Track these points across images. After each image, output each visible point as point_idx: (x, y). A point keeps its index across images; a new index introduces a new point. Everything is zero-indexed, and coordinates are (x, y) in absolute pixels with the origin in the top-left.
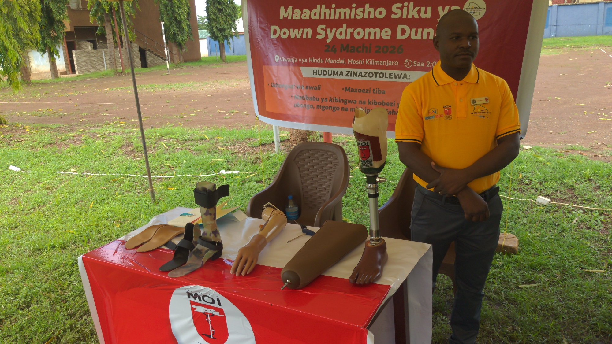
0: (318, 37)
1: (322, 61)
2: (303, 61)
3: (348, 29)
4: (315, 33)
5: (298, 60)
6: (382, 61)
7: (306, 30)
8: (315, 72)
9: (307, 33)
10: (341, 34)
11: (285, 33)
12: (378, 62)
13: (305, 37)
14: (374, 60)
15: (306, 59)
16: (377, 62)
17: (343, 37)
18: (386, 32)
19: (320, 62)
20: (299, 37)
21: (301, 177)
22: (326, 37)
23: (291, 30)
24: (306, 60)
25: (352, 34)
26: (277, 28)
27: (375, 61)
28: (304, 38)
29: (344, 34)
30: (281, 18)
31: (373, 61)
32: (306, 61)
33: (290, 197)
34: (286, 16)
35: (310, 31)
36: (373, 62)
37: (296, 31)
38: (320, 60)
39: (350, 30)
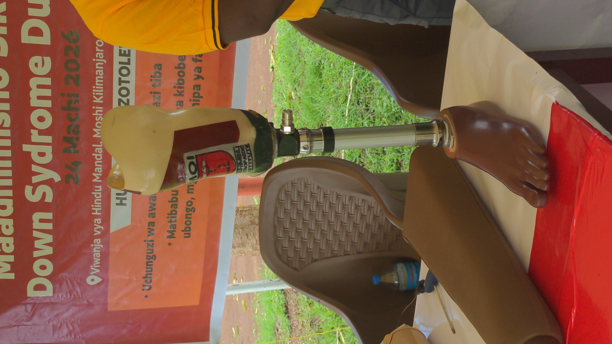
0: (49, 199)
1: (99, 189)
2: (99, 227)
3: (33, 140)
4: (42, 206)
5: (98, 237)
6: (97, 71)
7: (36, 225)
8: (121, 202)
9: (41, 221)
10: (42, 154)
11: (43, 267)
12: (99, 79)
13: (49, 226)
14: (94, 87)
15: (95, 220)
16: (97, 81)
17: (48, 150)
18: (36, 65)
19: (100, 193)
20: (49, 238)
21: (334, 256)
22: (49, 182)
23: (36, 254)
24: (97, 220)
25: (41, 132)
26: (32, 283)
27: (97, 84)
28: (51, 228)
29: (42, 149)
30: (12, 276)
31: (95, 89)
32: (99, 221)
33: (375, 281)
34: (8, 267)
35: (37, 216)
36: (98, 90)
37: (37, 244)
38: (96, 193)
39: (35, 137)
